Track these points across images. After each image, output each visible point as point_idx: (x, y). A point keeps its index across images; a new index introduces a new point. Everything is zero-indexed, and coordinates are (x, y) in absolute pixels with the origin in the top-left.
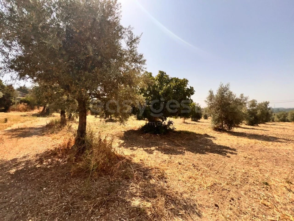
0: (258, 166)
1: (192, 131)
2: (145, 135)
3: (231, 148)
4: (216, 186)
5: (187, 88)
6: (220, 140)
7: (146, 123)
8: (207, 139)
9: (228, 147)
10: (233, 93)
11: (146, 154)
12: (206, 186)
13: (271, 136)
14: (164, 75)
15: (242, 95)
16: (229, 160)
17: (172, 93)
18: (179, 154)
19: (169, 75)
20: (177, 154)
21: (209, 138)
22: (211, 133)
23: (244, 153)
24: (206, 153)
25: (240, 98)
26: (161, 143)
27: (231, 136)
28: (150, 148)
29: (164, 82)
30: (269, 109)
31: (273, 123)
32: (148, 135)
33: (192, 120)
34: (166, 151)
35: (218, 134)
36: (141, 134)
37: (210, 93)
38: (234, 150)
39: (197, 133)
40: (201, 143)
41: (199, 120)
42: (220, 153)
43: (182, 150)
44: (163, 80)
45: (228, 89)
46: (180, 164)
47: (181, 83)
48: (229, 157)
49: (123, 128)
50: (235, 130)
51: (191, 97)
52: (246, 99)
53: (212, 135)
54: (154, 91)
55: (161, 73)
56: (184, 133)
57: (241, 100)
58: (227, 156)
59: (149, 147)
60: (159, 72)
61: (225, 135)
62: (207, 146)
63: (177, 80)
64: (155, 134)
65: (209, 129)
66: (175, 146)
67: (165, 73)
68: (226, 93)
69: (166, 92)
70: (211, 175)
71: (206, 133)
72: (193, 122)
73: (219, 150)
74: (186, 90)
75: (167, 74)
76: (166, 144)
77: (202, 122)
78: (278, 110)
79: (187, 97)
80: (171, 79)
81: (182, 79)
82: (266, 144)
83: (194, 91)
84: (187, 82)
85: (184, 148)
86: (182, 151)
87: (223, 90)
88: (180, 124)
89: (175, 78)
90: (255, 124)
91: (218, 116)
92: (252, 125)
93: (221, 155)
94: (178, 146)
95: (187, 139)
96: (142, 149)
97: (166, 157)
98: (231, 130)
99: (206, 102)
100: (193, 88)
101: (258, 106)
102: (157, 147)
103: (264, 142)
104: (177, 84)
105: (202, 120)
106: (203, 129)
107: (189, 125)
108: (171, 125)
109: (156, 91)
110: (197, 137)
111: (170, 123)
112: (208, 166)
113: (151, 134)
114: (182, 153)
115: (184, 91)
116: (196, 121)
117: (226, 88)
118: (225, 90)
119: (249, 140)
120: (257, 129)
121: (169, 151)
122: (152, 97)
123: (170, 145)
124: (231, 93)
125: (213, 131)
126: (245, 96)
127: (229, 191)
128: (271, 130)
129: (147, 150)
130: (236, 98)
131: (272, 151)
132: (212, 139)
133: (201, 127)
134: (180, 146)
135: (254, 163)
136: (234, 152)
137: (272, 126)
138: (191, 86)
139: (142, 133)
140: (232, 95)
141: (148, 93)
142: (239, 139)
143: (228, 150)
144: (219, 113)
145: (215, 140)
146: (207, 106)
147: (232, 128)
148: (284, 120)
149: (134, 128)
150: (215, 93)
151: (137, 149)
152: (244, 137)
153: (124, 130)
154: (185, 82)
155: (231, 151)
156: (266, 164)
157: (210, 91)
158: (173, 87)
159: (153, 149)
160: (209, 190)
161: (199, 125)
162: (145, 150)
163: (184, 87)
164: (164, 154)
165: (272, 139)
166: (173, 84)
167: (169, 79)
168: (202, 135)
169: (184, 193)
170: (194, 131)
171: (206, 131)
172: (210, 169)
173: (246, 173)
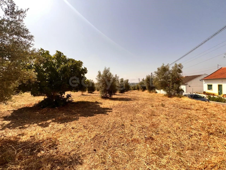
0: (121, 116)
1: (87, 101)
2: (41, 111)
3: (110, 108)
4: (97, 137)
5: (82, 68)
6: (105, 104)
7: (44, 98)
8: (96, 105)
9: (108, 108)
10: (112, 74)
11: (40, 129)
12: (90, 139)
13: (129, 98)
14: (61, 55)
15: (116, 75)
16: (107, 116)
17: (69, 71)
18: (73, 121)
19: (66, 56)
20: (72, 121)
21: (98, 104)
22: (99, 100)
23: (116, 110)
24: (95, 115)
25: (115, 77)
26: (59, 114)
27: (111, 101)
28: (46, 121)
29: (62, 61)
30: (129, 83)
31: (131, 91)
32: (45, 109)
33: (89, 93)
34: (63, 120)
35: (104, 101)
36: (36, 110)
37: (99, 73)
38: (111, 109)
39: (91, 102)
40: (92, 109)
41: (93, 92)
42: (103, 113)
43: (77, 116)
44: (60, 60)
45: (109, 71)
46: (73, 129)
47: (76, 64)
48: (108, 114)
49: (12, 107)
50: (114, 96)
51: (85, 75)
52: (118, 77)
53: (100, 102)
54: (51, 68)
55: (58, 53)
56: (81, 103)
57: (116, 78)
58: (107, 114)
59: (44, 121)
60: (57, 52)
61: (108, 101)
62: (96, 110)
63: (73, 61)
64: (53, 107)
65: (99, 98)
66: (72, 114)
67: (63, 54)
68: (108, 74)
69: (63, 70)
70: (95, 130)
71: (97, 101)
72: (89, 94)
73: (103, 111)
74: (81, 70)
75: (64, 55)
76: (64, 115)
77: (95, 93)
78: (133, 84)
79: (82, 75)
80: (68, 59)
81: (78, 61)
82: (126, 103)
83: (87, 71)
84: (82, 64)
85: (79, 115)
86: (77, 118)
87: (106, 71)
88: (79, 96)
89: (72, 59)
90: (123, 92)
91: (104, 89)
92: (122, 93)
93: (103, 114)
94: (74, 114)
95: (82, 107)
96: (36, 124)
97: (62, 126)
98: (111, 97)
99: (97, 79)
100: (86, 68)
101: (124, 82)
102: (54, 119)
103: (125, 102)
104: (74, 64)
105: (96, 92)
106: (95, 98)
107: (85, 96)
108: (70, 98)
109: (53, 68)
110: (90, 105)
111: (69, 96)
112: (94, 124)
113: (49, 109)
114: (77, 119)
115: (79, 70)
116: (91, 93)
117: (108, 70)
118: (107, 71)
119: (119, 102)
120: (124, 95)
121: (66, 120)
122: (49, 73)
123: (67, 115)
124: (111, 74)
125: (101, 99)
126: (117, 76)
127: (104, 137)
128: (129, 95)
129: (42, 124)
130: (113, 77)
131: (128, 106)
132: (100, 104)
133: (94, 97)
134: (76, 114)
135: (120, 115)
136: (111, 110)
137: (130, 93)
138: (85, 67)
139: (39, 109)
140: (111, 75)
141: (44, 70)
142: (115, 102)
143: (108, 110)
144: (104, 87)
145: (102, 104)
146: (97, 82)
147: (111, 96)
148: (134, 89)
149: (28, 105)
150: (102, 73)
151: (29, 126)
152: (117, 100)
153: (13, 109)
154: (80, 63)
155: (109, 110)
156: (125, 114)
157: (99, 72)
158: (70, 67)
159: (49, 122)
160: (92, 141)
161: (93, 95)
162: (40, 125)
163: (79, 67)
164: (60, 123)
165: (129, 100)
166: (70, 64)
167: (66, 59)
168: (94, 102)
169: (72, 151)
170: (89, 101)
171: (96, 100)
172: (95, 126)
173: (115, 122)
